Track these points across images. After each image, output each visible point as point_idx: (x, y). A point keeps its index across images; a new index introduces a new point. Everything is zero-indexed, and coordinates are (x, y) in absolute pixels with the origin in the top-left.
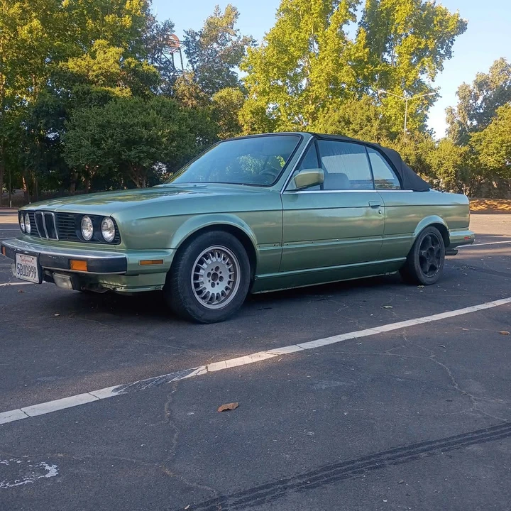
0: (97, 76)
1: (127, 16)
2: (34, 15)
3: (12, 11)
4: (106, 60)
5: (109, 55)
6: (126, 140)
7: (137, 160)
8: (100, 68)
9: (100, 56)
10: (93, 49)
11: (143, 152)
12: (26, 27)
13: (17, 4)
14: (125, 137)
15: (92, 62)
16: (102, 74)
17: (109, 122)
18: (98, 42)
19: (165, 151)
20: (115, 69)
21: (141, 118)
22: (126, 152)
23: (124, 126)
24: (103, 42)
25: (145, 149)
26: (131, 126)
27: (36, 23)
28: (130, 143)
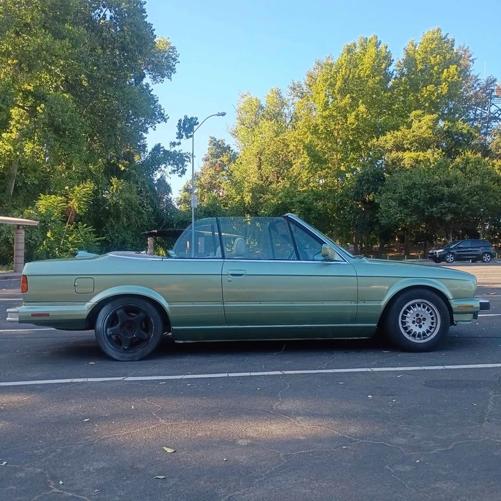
0: (410, 144)
1: (444, 84)
2: (361, 101)
3: (344, 101)
4: (420, 128)
5: (422, 122)
6: (430, 198)
7: (439, 215)
8: (414, 136)
9: (415, 125)
10: (410, 120)
11: (445, 208)
12: (354, 113)
13: (348, 96)
14: (428, 196)
15: (406, 132)
16: (416, 141)
17: (414, 184)
18: (414, 113)
19: (466, 205)
20: (428, 134)
21: (444, 177)
22: (428, 209)
23: (428, 186)
24: (419, 112)
25: (446, 205)
26: (435, 185)
27: (362, 108)
28: (433, 201)
